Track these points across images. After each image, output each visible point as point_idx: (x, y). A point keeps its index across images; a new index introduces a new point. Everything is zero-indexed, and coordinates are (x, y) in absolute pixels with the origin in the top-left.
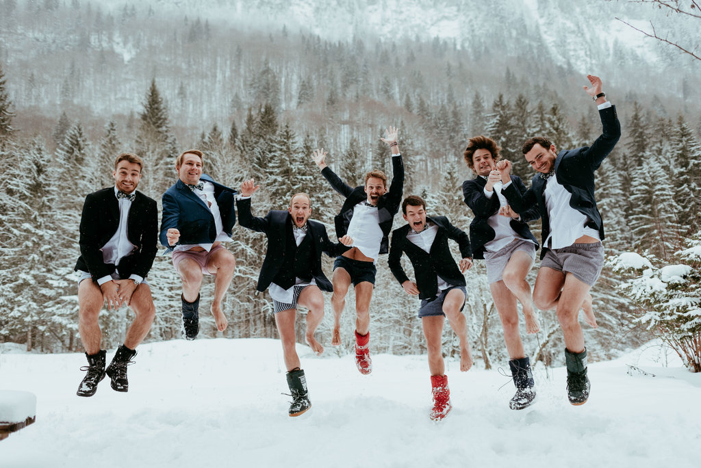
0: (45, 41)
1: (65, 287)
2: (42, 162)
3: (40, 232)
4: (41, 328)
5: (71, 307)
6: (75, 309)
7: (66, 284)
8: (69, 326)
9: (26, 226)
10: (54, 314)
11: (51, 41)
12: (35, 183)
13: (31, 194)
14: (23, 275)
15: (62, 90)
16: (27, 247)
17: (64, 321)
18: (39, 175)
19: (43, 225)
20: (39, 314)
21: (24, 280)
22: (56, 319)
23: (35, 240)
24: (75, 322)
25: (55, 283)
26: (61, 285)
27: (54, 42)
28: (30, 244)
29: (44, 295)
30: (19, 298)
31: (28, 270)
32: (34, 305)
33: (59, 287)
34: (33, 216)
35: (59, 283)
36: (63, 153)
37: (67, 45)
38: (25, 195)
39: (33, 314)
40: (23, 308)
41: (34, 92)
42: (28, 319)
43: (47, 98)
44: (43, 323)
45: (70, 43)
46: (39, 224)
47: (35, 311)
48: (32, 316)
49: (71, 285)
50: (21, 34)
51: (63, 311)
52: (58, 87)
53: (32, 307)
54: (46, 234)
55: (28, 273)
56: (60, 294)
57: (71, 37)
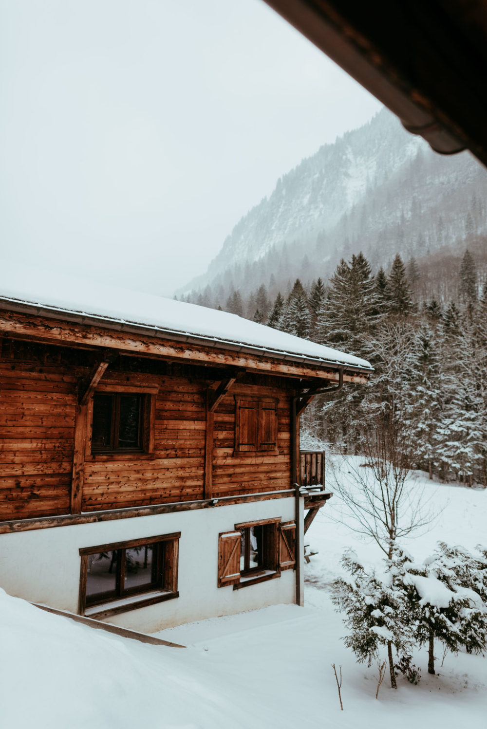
0: (449, 182)
1: (449, 435)
2: (427, 339)
3: (430, 393)
4: (436, 464)
5: (455, 450)
6: (457, 453)
7: (449, 432)
8: (454, 465)
9: (420, 388)
10: (443, 455)
11: (454, 180)
12: (423, 355)
13: (421, 363)
14: (420, 425)
15: (466, 224)
16: (422, 404)
17: (450, 461)
18: (425, 349)
19: (431, 386)
20: (433, 453)
21: (422, 428)
22: (444, 459)
23: (427, 398)
24: (457, 462)
25: (442, 431)
26: (446, 433)
27: (456, 179)
28: (423, 402)
29: (435, 440)
30: (420, 441)
31: (424, 421)
32: (430, 447)
33: (444, 435)
34: (424, 381)
35: (445, 431)
36: (442, 326)
37: (468, 178)
38: (417, 365)
39: (430, 453)
40: (423, 449)
41: (444, 233)
42: (426, 457)
43: (455, 235)
44: (437, 460)
45: (470, 175)
46: (428, 386)
47: (431, 451)
48: (429, 455)
49: (454, 433)
50: (429, 184)
51: (448, 453)
52: (463, 221)
53: (428, 448)
54: (434, 393)
55: (424, 423)
56: (446, 440)
57: (471, 169)
